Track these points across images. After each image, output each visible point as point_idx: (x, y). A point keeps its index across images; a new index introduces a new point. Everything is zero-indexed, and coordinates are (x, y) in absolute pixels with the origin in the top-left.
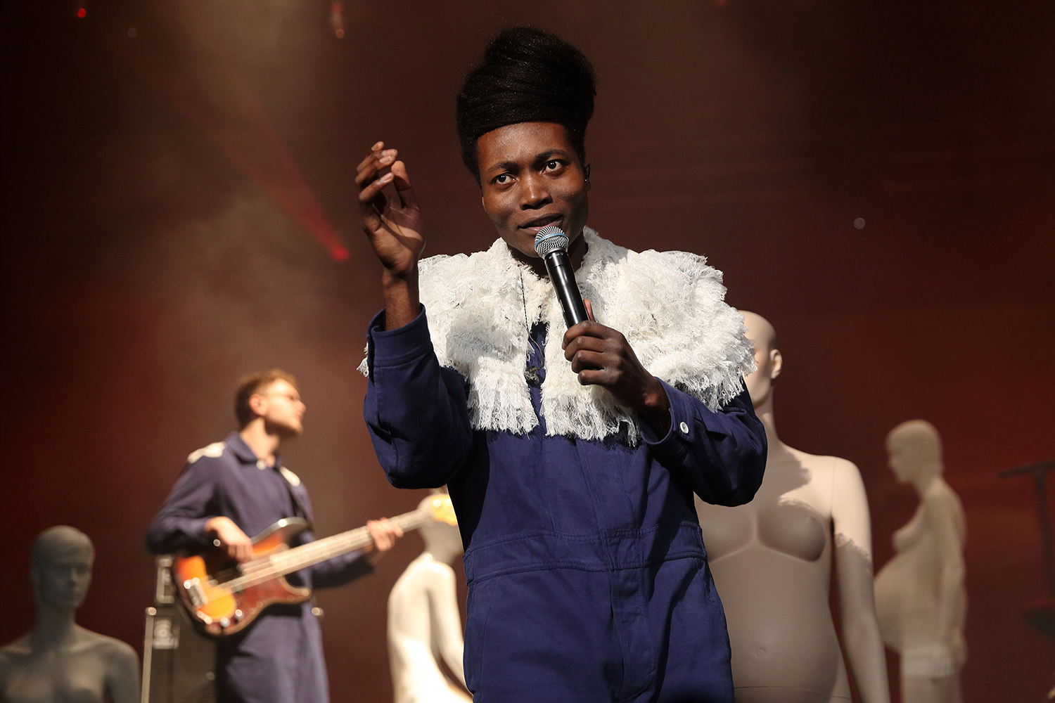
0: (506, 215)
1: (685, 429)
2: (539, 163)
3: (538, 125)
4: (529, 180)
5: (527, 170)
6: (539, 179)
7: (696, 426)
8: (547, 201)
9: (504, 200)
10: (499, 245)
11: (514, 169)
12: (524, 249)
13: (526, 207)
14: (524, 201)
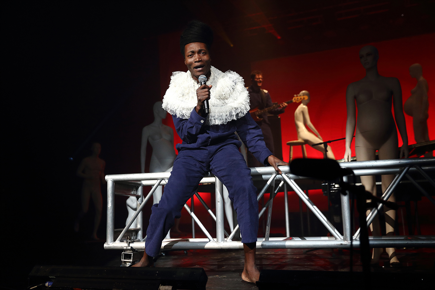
0: (191, 65)
4: (197, 56)
5: (196, 53)
8: (200, 61)
12: (195, 74)
13: (196, 62)
14: (195, 61)
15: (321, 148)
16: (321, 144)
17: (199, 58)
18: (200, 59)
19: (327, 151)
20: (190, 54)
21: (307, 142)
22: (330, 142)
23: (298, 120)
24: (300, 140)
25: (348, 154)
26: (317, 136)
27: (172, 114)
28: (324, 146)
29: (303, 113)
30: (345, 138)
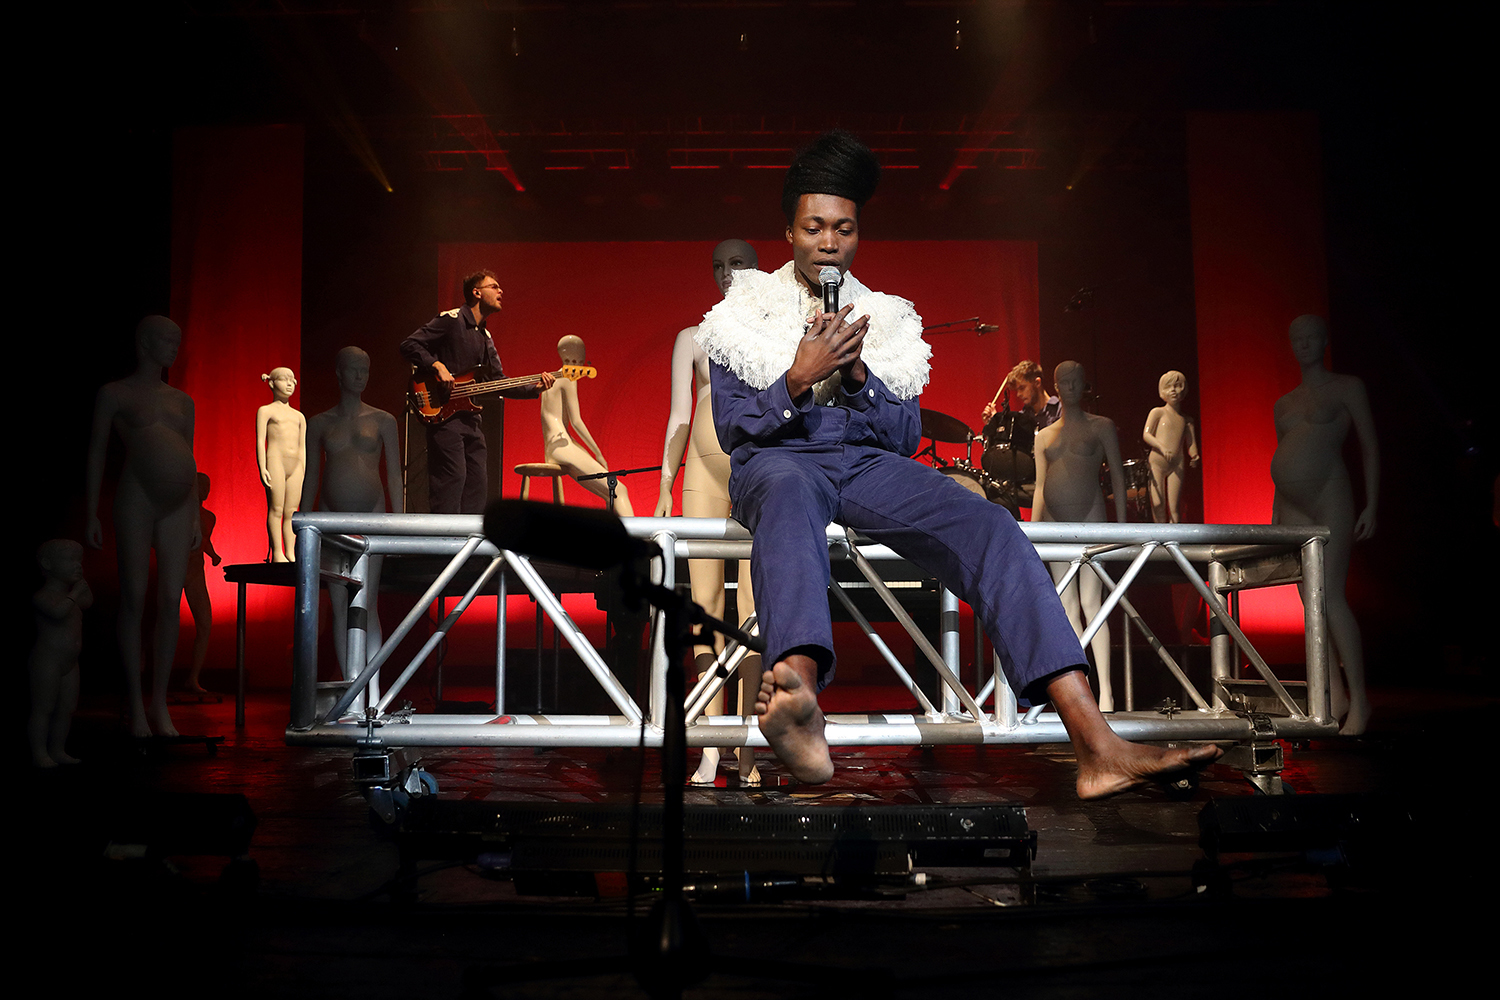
0: (807, 251)
1: (871, 393)
2: (836, 225)
3: (843, 199)
4: (828, 234)
5: (830, 227)
6: (834, 235)
7: (878, 395)
8: (834, 251)
9: (808, 240)
10: (789, 266)
11: (822, 223)
12: (811, 277)
13: (822, 250)
14: (823, 247)
15: (601, 487)
16: (600, 476)
17: (833, 243)
18: (836, 247)
19: (616, 497)
20: (813, 225)
21: (567, 469)
22: (622, 474)
23: (550, 411)
24: (550, 464)
25: (665, 507)
26: (594, 456)
27: (720, 362)
28: (610, 483)
29: (564, 393)
30: (660, 468)
